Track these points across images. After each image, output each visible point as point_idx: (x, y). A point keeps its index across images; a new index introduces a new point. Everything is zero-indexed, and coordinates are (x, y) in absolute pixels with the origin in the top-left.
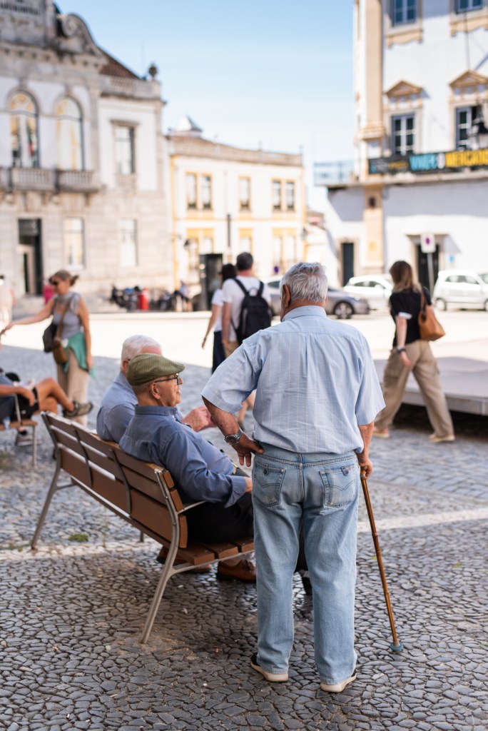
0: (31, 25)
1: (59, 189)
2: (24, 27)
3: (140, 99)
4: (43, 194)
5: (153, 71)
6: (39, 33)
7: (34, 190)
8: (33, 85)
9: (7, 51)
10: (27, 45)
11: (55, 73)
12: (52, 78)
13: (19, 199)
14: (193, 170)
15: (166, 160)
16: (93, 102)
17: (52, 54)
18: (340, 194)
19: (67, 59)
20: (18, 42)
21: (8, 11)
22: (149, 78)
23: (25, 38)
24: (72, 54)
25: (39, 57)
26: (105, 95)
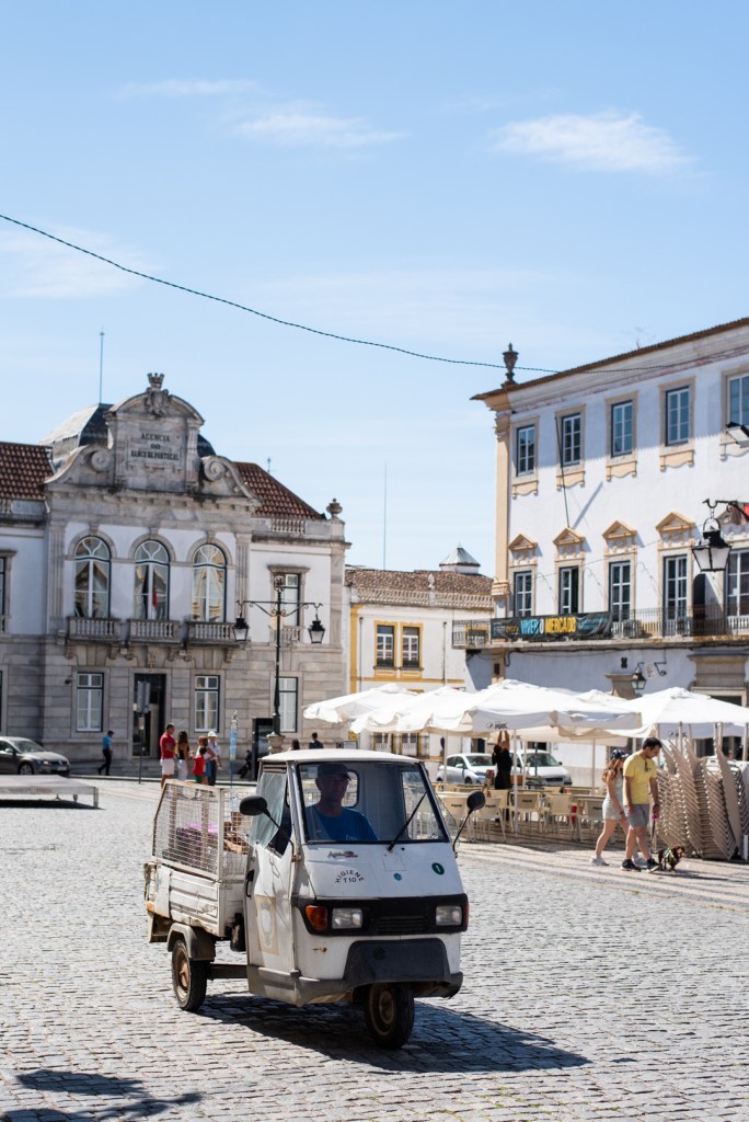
0: (168, 471)
1: (187, 644)
2: (159, 473)
3: (311, 542)
4: (168, 647)
5: (334, 508)
6: (177, 478)
7: (155, 644)
8: (164, 533)
9: (135, 500)
10: (158, 491)
11: (195, 519)
12: (189, 524)
13: (138, 653)
14: (389, 621)
15: (346, 610)
16: (241, 548)
17: (189, 500)
18: (476, 657)
19: (208, 503)
20: (151, 489)
21: (140, 459)
22: (328, 516)
23: (159, 486)
24: (214, 497)
25: (173, 504)
26: (257, 538)
